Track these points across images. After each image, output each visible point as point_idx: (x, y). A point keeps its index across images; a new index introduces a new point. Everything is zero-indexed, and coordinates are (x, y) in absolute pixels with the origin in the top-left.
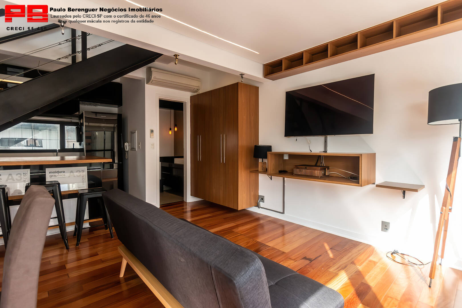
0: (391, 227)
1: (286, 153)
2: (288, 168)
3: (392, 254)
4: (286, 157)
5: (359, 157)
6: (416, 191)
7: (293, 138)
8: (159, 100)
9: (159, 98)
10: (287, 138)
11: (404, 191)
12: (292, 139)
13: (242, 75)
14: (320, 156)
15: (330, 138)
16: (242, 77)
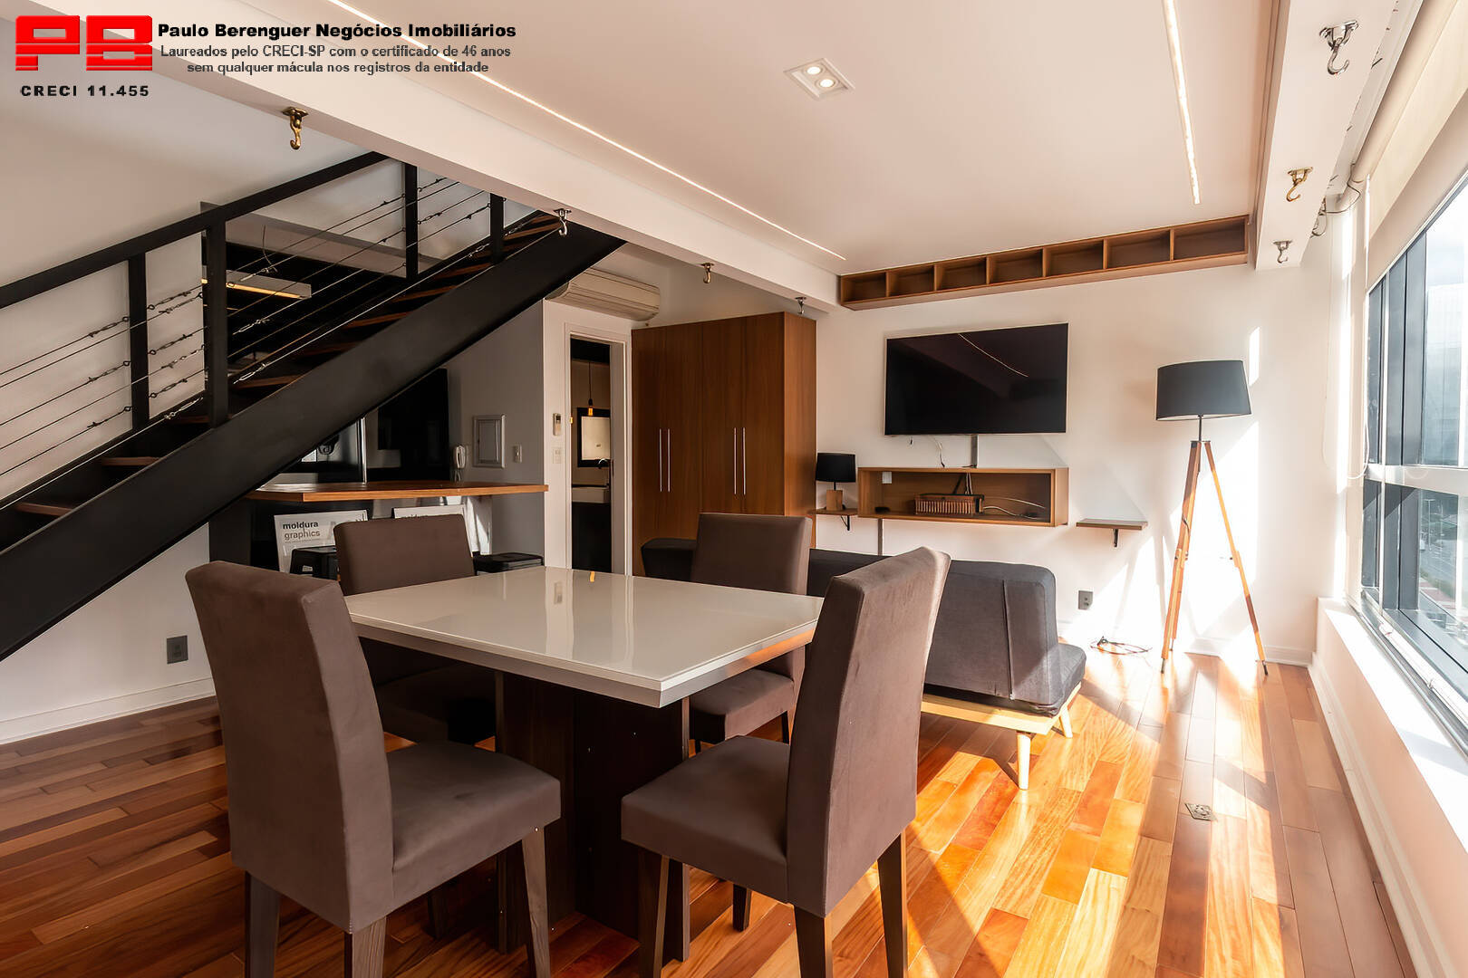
0: (1095, 600)
1: (887, 470)
2: (890, 502)
3: (1098, 644)
4: (887, 479)
5: (1050, 475)
6: (1139, 528)
7: (904, 439)
8: (571, 339)
9: (571, 335)
10: (889, 439)
11: (1116, 530)
12: (902, 441)
13: (801, 299)
14: (965, 474)
15: (983, 439)
16: (801, 304)
